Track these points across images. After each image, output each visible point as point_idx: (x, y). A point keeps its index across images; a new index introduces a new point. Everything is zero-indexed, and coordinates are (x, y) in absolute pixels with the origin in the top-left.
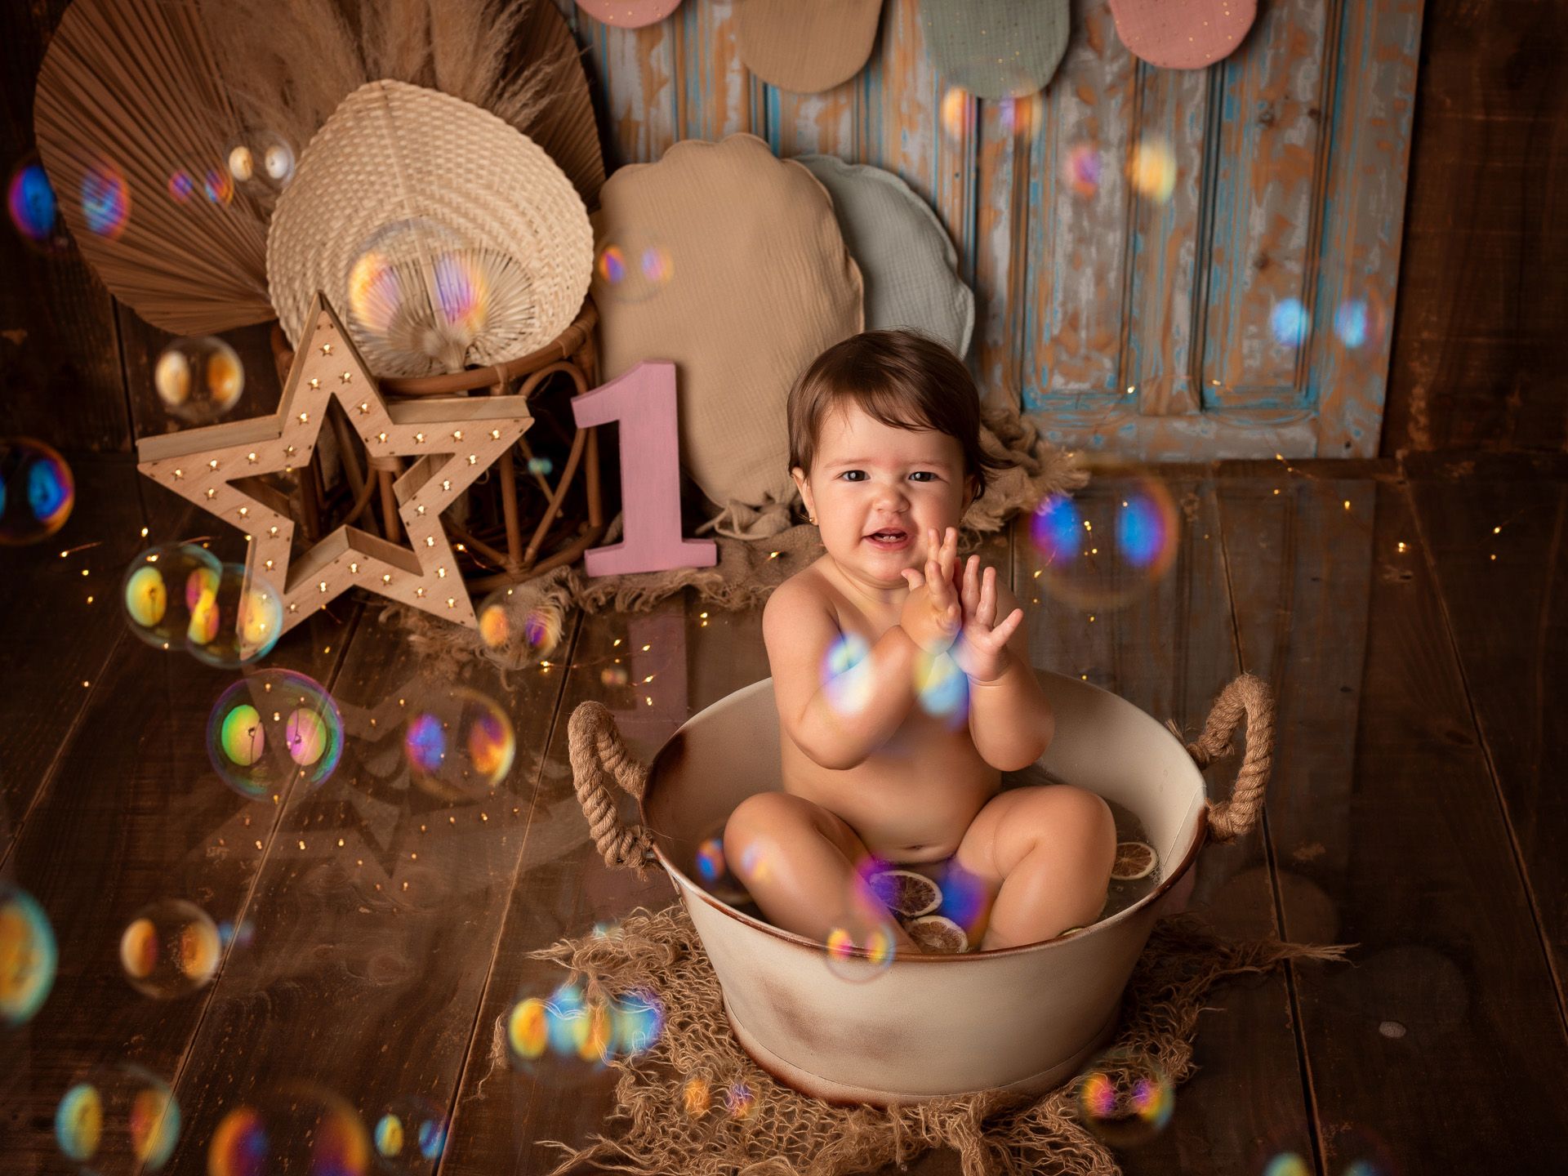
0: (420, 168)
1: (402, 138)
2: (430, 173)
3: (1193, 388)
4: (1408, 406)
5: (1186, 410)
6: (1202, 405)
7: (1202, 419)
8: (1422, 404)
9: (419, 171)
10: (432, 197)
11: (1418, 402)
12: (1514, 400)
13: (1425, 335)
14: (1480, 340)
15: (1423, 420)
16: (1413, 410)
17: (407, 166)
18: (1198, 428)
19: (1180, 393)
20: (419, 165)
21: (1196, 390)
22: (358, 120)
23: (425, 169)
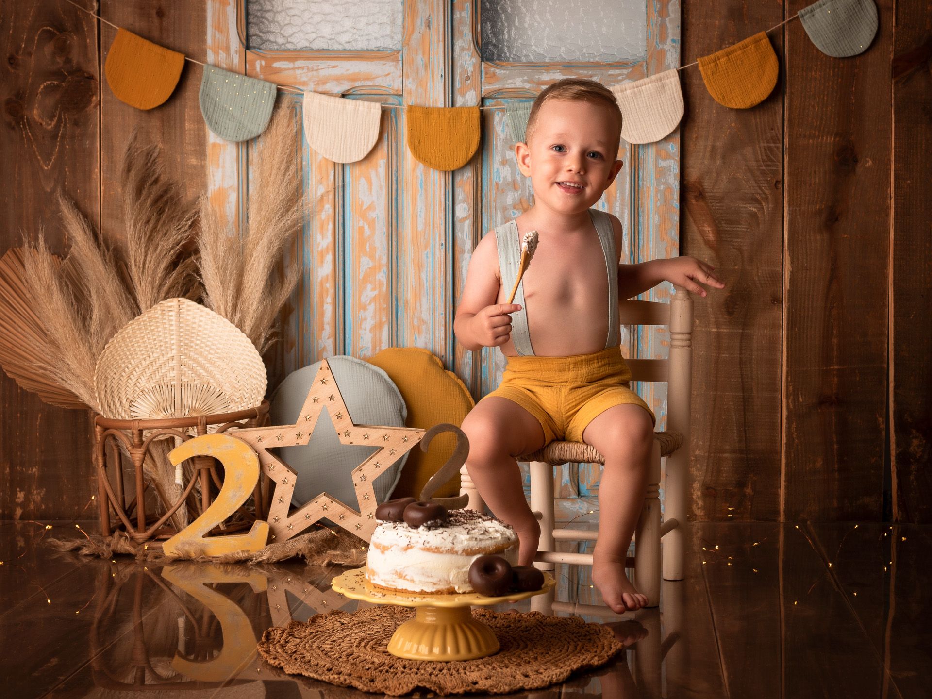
0: (187, 343)
1: (182, 327)
2: (192, 347)
3: (573, 484)
4: (692, 494)
5: (570, 495)
6: (579, 493)
7: (579, 500)
8: (699, 493)
9: (186, 344)
10: (190, 358)
11: (697, 493)
12: (749, 491)
13: (697, 452)
14: (726, 455)
15: (700, 503)
16: (694, 497)
17: (181, 341)
18: (577, 506)
19: (566, 485)
20: (187, 342)
21: (575, 484)
22: (163, 315)
23: (189, 344)
